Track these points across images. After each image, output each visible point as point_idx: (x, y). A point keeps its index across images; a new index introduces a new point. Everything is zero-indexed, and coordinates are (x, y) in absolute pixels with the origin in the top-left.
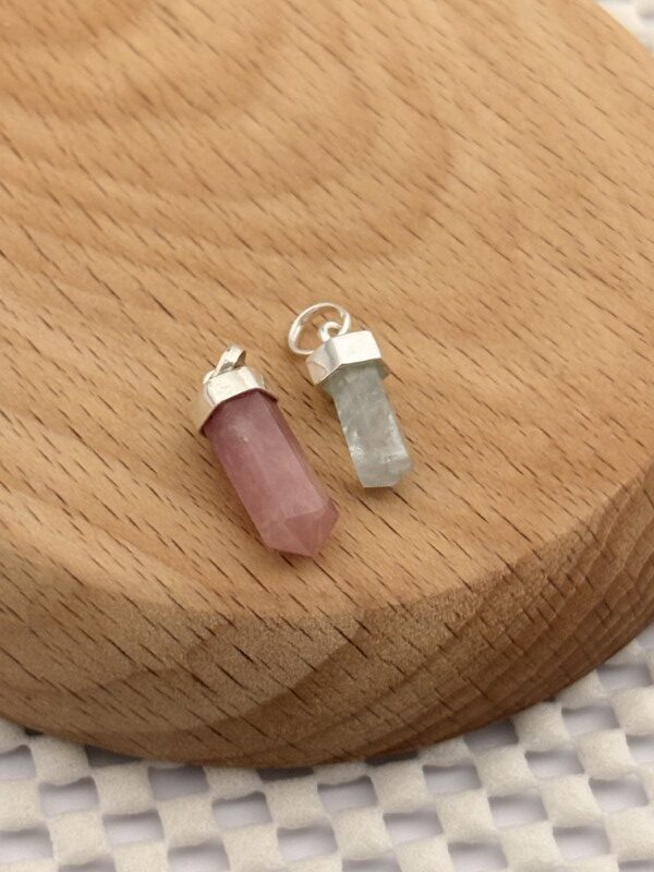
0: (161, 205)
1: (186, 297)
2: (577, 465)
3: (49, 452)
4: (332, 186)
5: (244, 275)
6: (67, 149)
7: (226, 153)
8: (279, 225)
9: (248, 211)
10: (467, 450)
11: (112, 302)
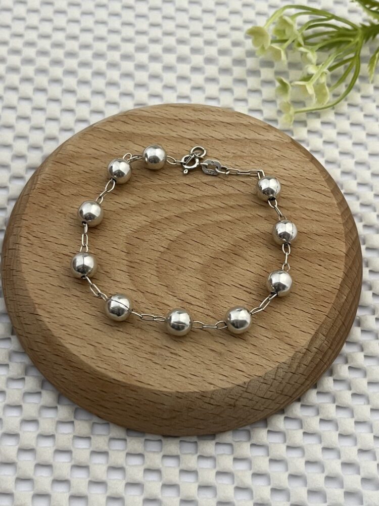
0: (209, 218)
1: (185, 191)
2: (50, 189)
3: (195, 132)
4: (162, 249)
5: (173, 206)
6: (246, 224)
7: (200, 245)
8: (171, 228)
9: (183, 228)
11: (204, 181)
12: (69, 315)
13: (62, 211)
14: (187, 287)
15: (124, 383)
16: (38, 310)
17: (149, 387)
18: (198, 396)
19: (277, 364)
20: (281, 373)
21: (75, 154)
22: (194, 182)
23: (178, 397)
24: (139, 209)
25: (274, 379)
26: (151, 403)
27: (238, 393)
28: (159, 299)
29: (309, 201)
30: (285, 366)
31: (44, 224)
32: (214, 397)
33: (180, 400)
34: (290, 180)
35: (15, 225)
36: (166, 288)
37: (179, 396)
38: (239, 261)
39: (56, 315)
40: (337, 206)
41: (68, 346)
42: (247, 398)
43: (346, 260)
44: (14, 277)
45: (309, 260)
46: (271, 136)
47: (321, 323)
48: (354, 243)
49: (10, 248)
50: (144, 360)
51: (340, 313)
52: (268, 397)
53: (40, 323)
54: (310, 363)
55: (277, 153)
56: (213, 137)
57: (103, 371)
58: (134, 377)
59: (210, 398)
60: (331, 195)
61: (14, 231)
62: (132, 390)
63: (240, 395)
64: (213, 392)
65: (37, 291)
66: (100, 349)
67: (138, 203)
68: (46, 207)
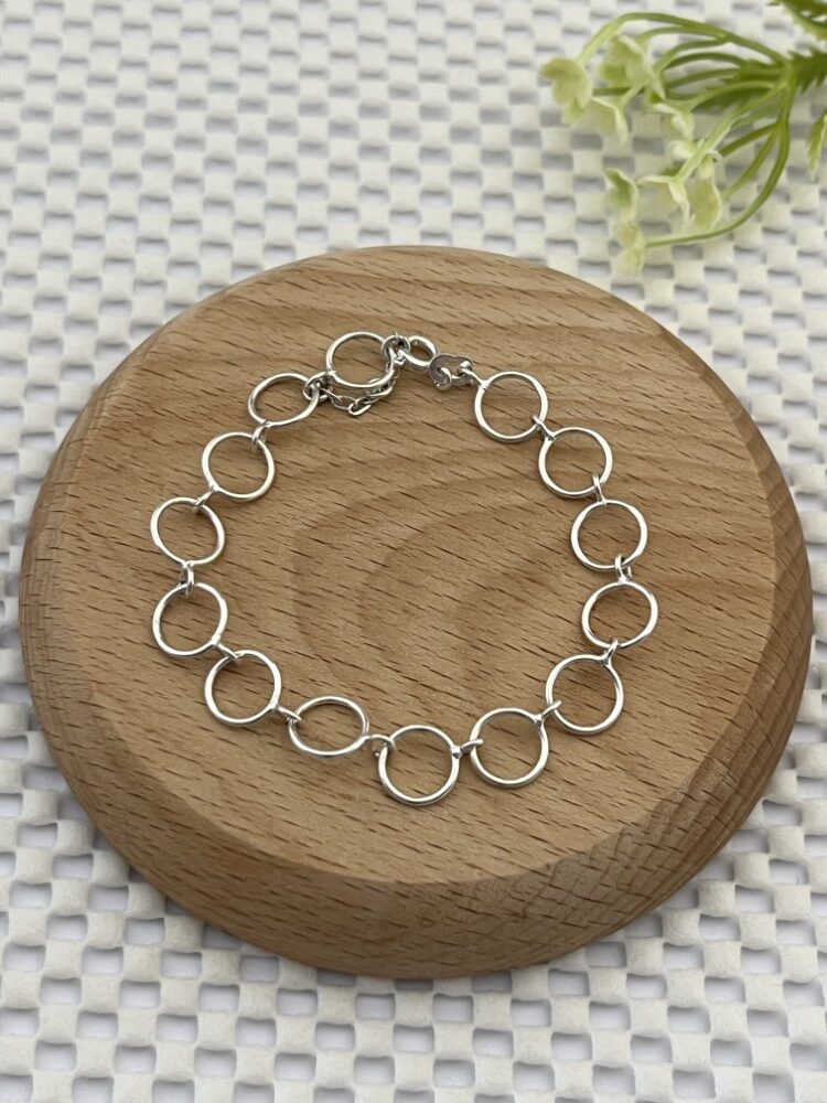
0: (475, 499)
1: (424, 439)
2: (130, 429)
3: (448, 309)
4: (372, 567)
5: (397, 472)
6: (559, 515)
7: (455, 558)
8: (392, 519)
9: (418, 521)
10: (204, 411)
12: (165, 708)
13: (155, 479)
14: (424, 651)
15: (284, 860)
16: (96, 695)
17: (337, 871)
18: (444, 894)
19: (621, 826)
20: (629, 845)
21: (185, 352)
22: (446, 418)
23: (400, 895)
24: (322, 476)
25: (614, 859)
26: (342, 907)
27: (533, 888)
28: (363, 677)
29: (699, 466)
30: (637, 831)
31: (115, 505)
32: (479, 895)
33: (403, 901)
34: (655, 419)
35: (52, 508)
36: (379, 652)
37: (403, 892)
38: (541, 596)
39: (136, 707)
40: (758, 479)
41: (162, 776)
42: (553, 900)
43: (776, 599)
44: (49, 621)
45: (695, 595)
46: (616, 321)
47: (718, 737)
48: (794, 560)
49: (40, 557)
50: (325, 811)
51: (761, 715)
52: (598, 899)
53: (102, 724)
54: (692, 825)
55: (630, 359)
56: (488, 321)
57: (236, 833)
58: (304, 848)
59: (472, 898)
60: (747, 454)
61: (49, 521)
62: (299, 876)
63: (535, 892)
64: (477, 886)
65: (96, 654)
66: (230, 785)
67: (321, 464)
68: (119, 469)
